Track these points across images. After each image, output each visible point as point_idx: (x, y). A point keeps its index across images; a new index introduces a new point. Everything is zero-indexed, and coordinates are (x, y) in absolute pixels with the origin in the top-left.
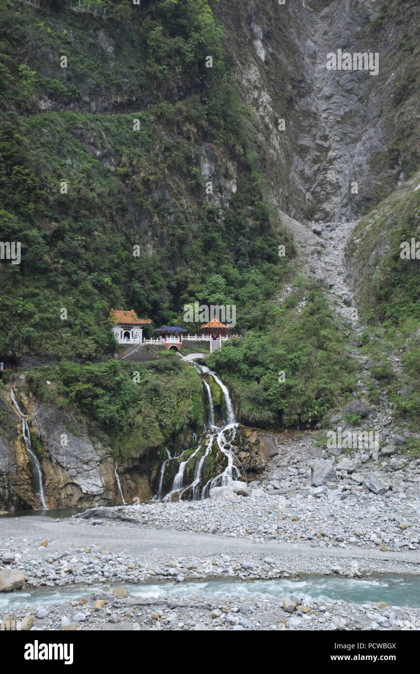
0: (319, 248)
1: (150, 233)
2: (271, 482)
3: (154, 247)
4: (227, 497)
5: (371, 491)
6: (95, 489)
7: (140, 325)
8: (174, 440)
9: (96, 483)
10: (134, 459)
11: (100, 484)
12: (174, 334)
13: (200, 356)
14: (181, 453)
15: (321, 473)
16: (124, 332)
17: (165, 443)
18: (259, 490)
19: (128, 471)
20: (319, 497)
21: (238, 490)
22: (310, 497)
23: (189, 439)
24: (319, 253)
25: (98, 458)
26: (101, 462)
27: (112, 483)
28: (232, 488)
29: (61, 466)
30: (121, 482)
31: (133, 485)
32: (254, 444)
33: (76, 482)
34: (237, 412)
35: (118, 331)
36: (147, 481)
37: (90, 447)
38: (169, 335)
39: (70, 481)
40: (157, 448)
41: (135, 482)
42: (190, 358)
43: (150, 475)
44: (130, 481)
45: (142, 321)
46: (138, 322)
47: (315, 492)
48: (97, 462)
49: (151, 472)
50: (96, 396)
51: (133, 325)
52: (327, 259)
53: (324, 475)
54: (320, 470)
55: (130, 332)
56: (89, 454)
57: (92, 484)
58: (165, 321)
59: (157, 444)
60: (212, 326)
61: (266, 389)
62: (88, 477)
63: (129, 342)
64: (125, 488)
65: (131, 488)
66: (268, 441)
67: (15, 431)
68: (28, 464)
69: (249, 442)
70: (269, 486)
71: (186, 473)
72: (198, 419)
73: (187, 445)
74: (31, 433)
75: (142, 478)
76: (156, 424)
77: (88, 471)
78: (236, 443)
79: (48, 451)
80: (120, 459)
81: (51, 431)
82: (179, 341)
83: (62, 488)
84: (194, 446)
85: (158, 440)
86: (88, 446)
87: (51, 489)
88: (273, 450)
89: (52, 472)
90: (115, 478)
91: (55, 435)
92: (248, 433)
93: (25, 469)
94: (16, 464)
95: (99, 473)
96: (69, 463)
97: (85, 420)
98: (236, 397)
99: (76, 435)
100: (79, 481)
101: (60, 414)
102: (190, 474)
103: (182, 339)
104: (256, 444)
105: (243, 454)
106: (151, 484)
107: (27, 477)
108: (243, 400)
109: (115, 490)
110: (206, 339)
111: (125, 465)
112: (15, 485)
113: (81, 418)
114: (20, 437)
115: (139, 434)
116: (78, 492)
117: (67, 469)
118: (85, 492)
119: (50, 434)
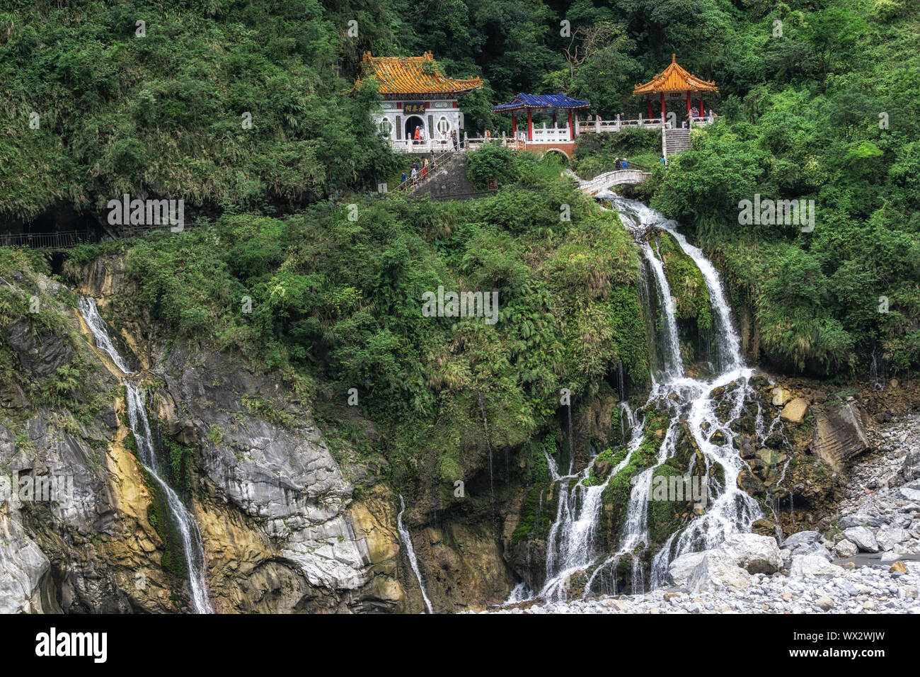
2: (848, 532)
4: (718, 581)
6: (342, 574)
7: (450, 95)
8: (564, 426)
9: (345, 556)
10: (450, 485)
11: (356, 558)
12: (553, 120)
13: (633, 177)
14: (587, 461)
16: (404, 119)
17: (541, 434)
18: (811, 557)
19: (436, 518)
21: (752, 558)
23: (607, 420)
25: (346, 487)
26: (356, 496)
27: (391, 553)
28: (733, 555)
29: (243, 511)
30: (418, 551)
31: (452, 558)
32: (799, 426)
33: (288, 554)
34: (746, 338)
35: (388, 117)
36: (492, 545)
37: (324, 457)
38: (538, 121)
39: (270, 552)
40: (516, 450)
41: (455, 547)
42: (602, 185)
43: (501, 528)
44: (441, 549)
45: (456, 85)
48: (344, 496)
49: (501, 521)
50: (330, 314)
51: (430, 96)
55: (424, 119)
56: (323, 475)
57: (334, 558)
58: (524, 82)
59: (515, 437)
60: (663, 88)
61: (829, 268)
62: (322, 540)
63: (419, 149)
65: (446, 567)
66: (843, 414)
67: (109, 421)
68: (151, 510)
69: (784, 420)
70: (842, 545)
71: (602, 516)
72: (634, 361)
73: (603, 436)
74: (153, 423)
75: (481, 536)
76: (509, 383)
77: (320, 522)
78: (744, 427)
79: (202, 472)
80: (411, 486)
81: (209, 416)
82: (568, 136)
83: (249, 574)
84: (620, 438)
85: (516, 426)
86: (315, 454)
87: (220, 577)
88: (856, 440)
89: (218, 530)
90: (399, 541)
91: (219, 427)
92: (780, 396)
93: (144, 523)
94: (116, 510)
95: (352, 529)
96: (266, 503)
97: (304, 381)
98: (739, 296)
99: (280, 423)
100: (297, 551)
101: (228, 365)
102: (614, 521)
103: (578, 129)
104: (807, 423)
105: (767, 456)
106: (506, 555)
107: (148, 546)
108: (761, 301)
109: (402, 573)
110: (648, 127)
111: (426, 501)
112: (116, 569)
113: (289, 371)
114: (122, 433)
115: (462, 415)
116: (295, 582)
117: (262, 521)
118: (314, 581)
119: (206, 424)
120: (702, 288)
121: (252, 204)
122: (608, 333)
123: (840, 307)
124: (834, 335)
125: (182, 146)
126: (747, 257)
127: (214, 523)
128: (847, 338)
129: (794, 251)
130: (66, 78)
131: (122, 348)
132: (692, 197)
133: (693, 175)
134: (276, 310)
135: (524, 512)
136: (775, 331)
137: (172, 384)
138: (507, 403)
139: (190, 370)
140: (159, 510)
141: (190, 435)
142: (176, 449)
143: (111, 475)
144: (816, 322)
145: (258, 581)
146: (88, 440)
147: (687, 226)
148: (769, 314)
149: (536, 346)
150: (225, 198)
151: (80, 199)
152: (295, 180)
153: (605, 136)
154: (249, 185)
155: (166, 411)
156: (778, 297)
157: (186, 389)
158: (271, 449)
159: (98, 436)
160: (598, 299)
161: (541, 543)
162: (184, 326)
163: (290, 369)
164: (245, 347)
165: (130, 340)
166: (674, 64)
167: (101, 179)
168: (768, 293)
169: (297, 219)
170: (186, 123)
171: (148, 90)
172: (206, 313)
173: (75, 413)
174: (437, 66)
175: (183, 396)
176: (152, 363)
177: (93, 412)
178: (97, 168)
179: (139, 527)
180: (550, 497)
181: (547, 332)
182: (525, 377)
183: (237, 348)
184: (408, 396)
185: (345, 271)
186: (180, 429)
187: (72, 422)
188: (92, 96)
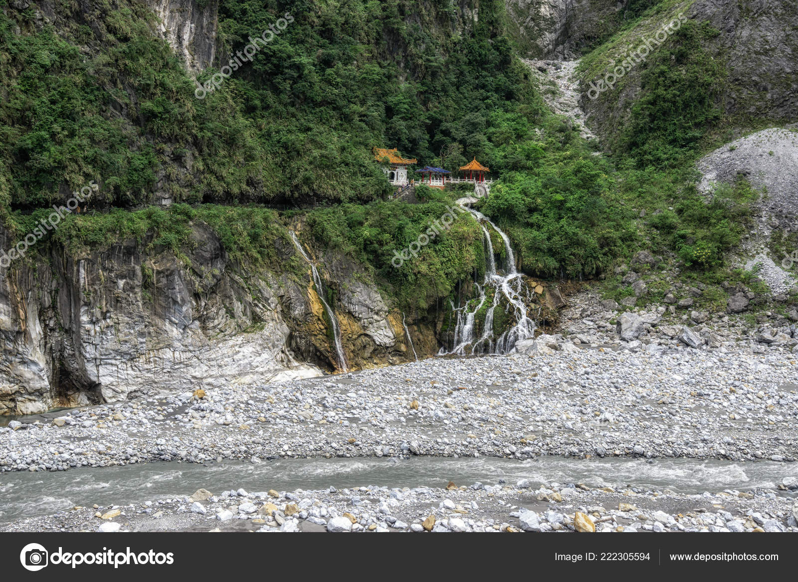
0: (552, 88)
1: (402, 65)
2: (574, 336)
3: (407, 79)
4: (541, 352)
5: (688, 345)
6: (388, 341)
7: (405, 165)
8: (458, 290)
9: (387, 334)
10: (423, 309)
11: (391, 335)
12: (437, 176)
13: (470, 200)
14: (466, 303)
15: (631, 327)
16: (389, 172)
17: (451, 294)
18: (567, 344)
19: (417, 322)
20: (636, 352)
21: (551, 344)
22: (626, 351)
23: (471, 289)
24: (553, 93)
25: (386, 308)
26: (389, 312)
27: (402, 334)
28: (543, 342)
29: (353, 315)
30: (410, 333)
31: (421, 337)
32: (541, 295)
33: (368, 332)
34: (516, 261)
36: (432, 332)
37: (379, 297)
38: (432, 177)
39: (362, 332)
40: (444, 299)
41: (421, 333)
42: (461, 202)
43: (435, 327)
44: (417, 333)
45: (407, 161)
46: (404, 162)
47: (631, 347)
48: (386, 312)
49: (436, 324)
50: (381, 243)
51: (398, 164)
52: (562, 100)
53: (634, 329)
54: (629, 324)
55: (395, 173)
56: (379, 303)
57: (383, 334)
59: (444, 293)
60: (472, 169)
61: (549, 239)
62: (379, 328)
63: (396, 184)
64: (415, 339)
65: (419, 340)
66: (555, 292)
67: (307, 278)
68: (323, 313)
69: (536, 293)
70: (576, 340)
71: (475, 325)
72: (480, 268)
73: (469, 295)
74: (322, 280)
75: (428, 329)
76: (441, 273)
77: (378, 321)
78: (523, 294)
79: (339, 300)
80: (407, 309)
81: (342, 279)
82: (442, 183)
83: (355, 339)
84: (477, 296)
85: (446, 289)
86: (376, 296)
87: (345, 340)
88: (561, 302)
89: (345, 322)
90: (404, 329)
91: (346, 284)
92: (534, 284)
93: (321, 318)
94: (312, 313)
95: (388, 324)
96: (361, 313)
97: (371, 268)
98: (515, 246)
99: (365, 283)
100: (371, 331)
101: (347, 260)
102: (479, 326)
103: (445, 181)
104: (543, 295)
105: (533, 305)
106: (438, 336)
107: (322, 327)
108: (524, 249)
109: (406, 342)
110: (470, 182)
111: (414, 315)
112: (311, 335)
113: (368, 265)
114: (312, 284)
115: (426, 284)
116: (371, 343)
117: (359, 319)
118: (378, 343)
119: (341, 282)
120: (503, 243)
121: (351, 200)
122: (474, 257)
123: (552, 252)
124: (553, 263)
125: (326, 175)
126: (520, 233)
127: (344, 320)
128: (557, 265)
129: (535, 233)
130: (285, 146)
131: (306, 251)
132: (499, 209)
133: (500, 202)
134: (365, 240)
135: (444, 321)
136: (530, 260)
137: (328, 266)
138: (442, 281)
139: (335, 262)
140: (325, 313)
141: (336, 286)
142: (330, 291)
143: (309, 299)
144: (545, 258)
145: (359, 342)
146: (301, 286)
147: (494, 219)
148: (527, 254)
149: (450, 260)
150: (342, 197)
151: (288, 193)
152: (365, 193)
153: (455, 184)
154: (351, 193)
155: (327, 276)
156: (529, 248)
157: (334, 268)
158: (363, 293)
159: (304, 284)
160: (470, 245)
161: (452, 333)
162: (331, 244)
163: (367, 262)
164: (353, 254)
165: (308, 248)
166: (474, 160)
167: (296, 186)
168: (527, 247)
169: (368, 206)
170: (327, 167)
171: (316, 153)
172: (340, 239)
173: (296, 275)
174: (399, 153)
175: (333, 271)
176: (317, 258)
177: (302, 275)
178: (295, 182)
179: (319, 319)
180: (454, 316)
181: (454, 255)
182: (446, 271)
183: (350, 254)
184: (405, 276)
185: (386, 228)
186: (332, 283)
187: (297, 279)
188: (294, 153)
